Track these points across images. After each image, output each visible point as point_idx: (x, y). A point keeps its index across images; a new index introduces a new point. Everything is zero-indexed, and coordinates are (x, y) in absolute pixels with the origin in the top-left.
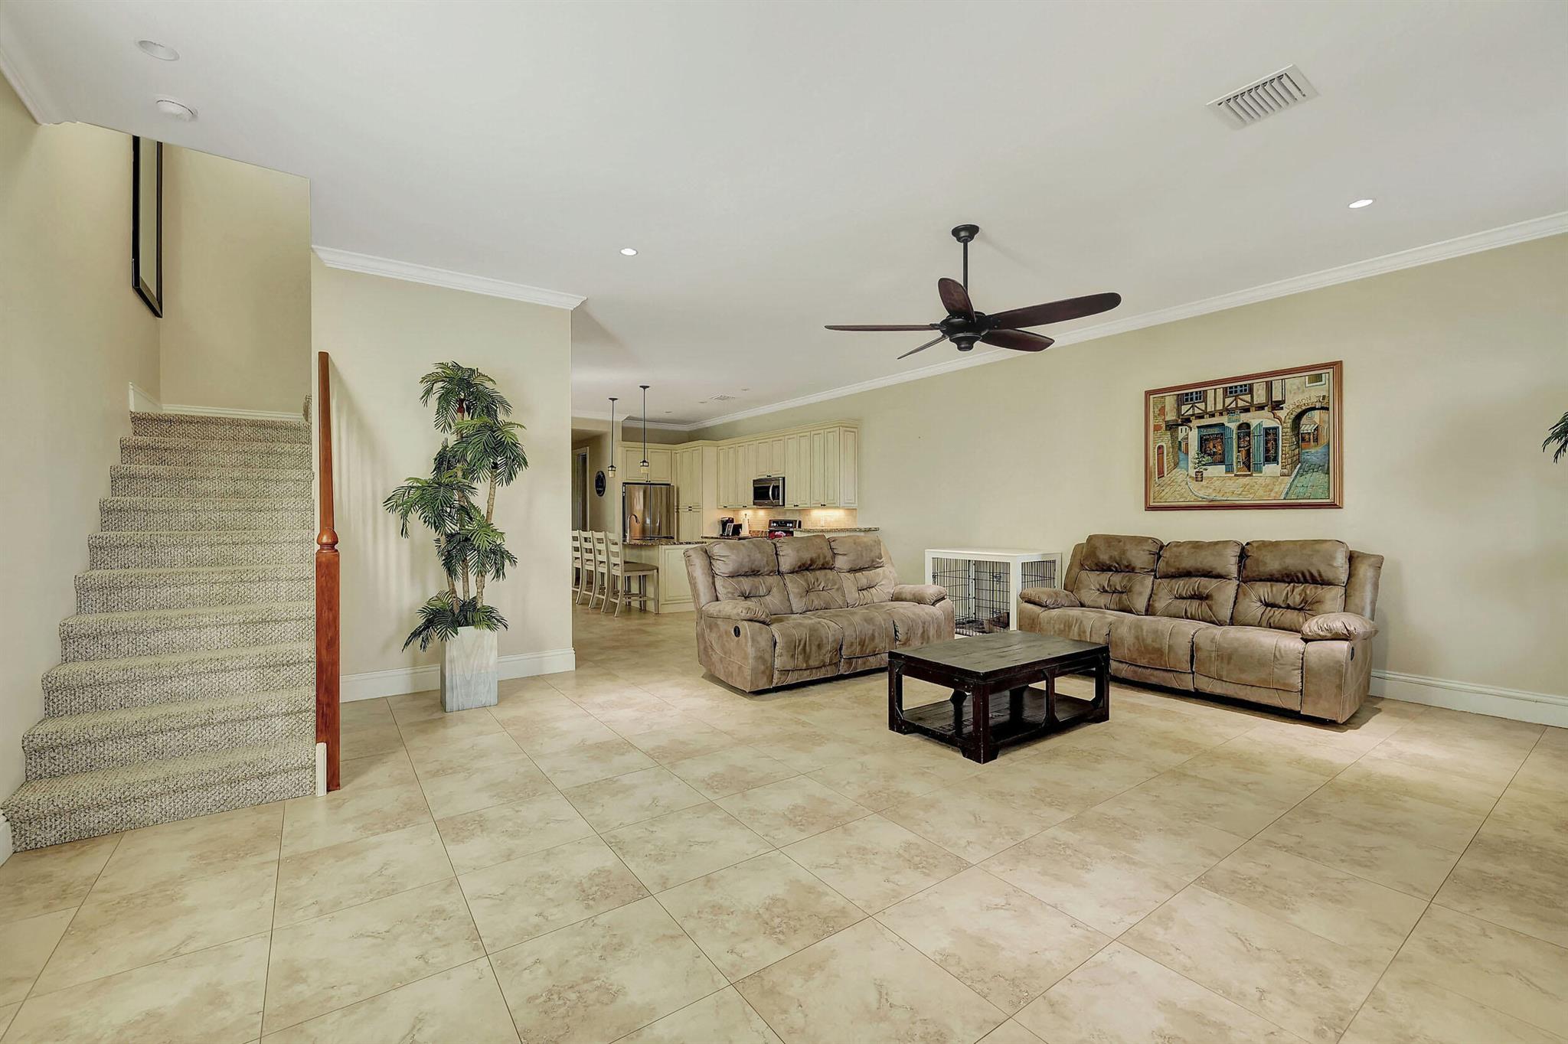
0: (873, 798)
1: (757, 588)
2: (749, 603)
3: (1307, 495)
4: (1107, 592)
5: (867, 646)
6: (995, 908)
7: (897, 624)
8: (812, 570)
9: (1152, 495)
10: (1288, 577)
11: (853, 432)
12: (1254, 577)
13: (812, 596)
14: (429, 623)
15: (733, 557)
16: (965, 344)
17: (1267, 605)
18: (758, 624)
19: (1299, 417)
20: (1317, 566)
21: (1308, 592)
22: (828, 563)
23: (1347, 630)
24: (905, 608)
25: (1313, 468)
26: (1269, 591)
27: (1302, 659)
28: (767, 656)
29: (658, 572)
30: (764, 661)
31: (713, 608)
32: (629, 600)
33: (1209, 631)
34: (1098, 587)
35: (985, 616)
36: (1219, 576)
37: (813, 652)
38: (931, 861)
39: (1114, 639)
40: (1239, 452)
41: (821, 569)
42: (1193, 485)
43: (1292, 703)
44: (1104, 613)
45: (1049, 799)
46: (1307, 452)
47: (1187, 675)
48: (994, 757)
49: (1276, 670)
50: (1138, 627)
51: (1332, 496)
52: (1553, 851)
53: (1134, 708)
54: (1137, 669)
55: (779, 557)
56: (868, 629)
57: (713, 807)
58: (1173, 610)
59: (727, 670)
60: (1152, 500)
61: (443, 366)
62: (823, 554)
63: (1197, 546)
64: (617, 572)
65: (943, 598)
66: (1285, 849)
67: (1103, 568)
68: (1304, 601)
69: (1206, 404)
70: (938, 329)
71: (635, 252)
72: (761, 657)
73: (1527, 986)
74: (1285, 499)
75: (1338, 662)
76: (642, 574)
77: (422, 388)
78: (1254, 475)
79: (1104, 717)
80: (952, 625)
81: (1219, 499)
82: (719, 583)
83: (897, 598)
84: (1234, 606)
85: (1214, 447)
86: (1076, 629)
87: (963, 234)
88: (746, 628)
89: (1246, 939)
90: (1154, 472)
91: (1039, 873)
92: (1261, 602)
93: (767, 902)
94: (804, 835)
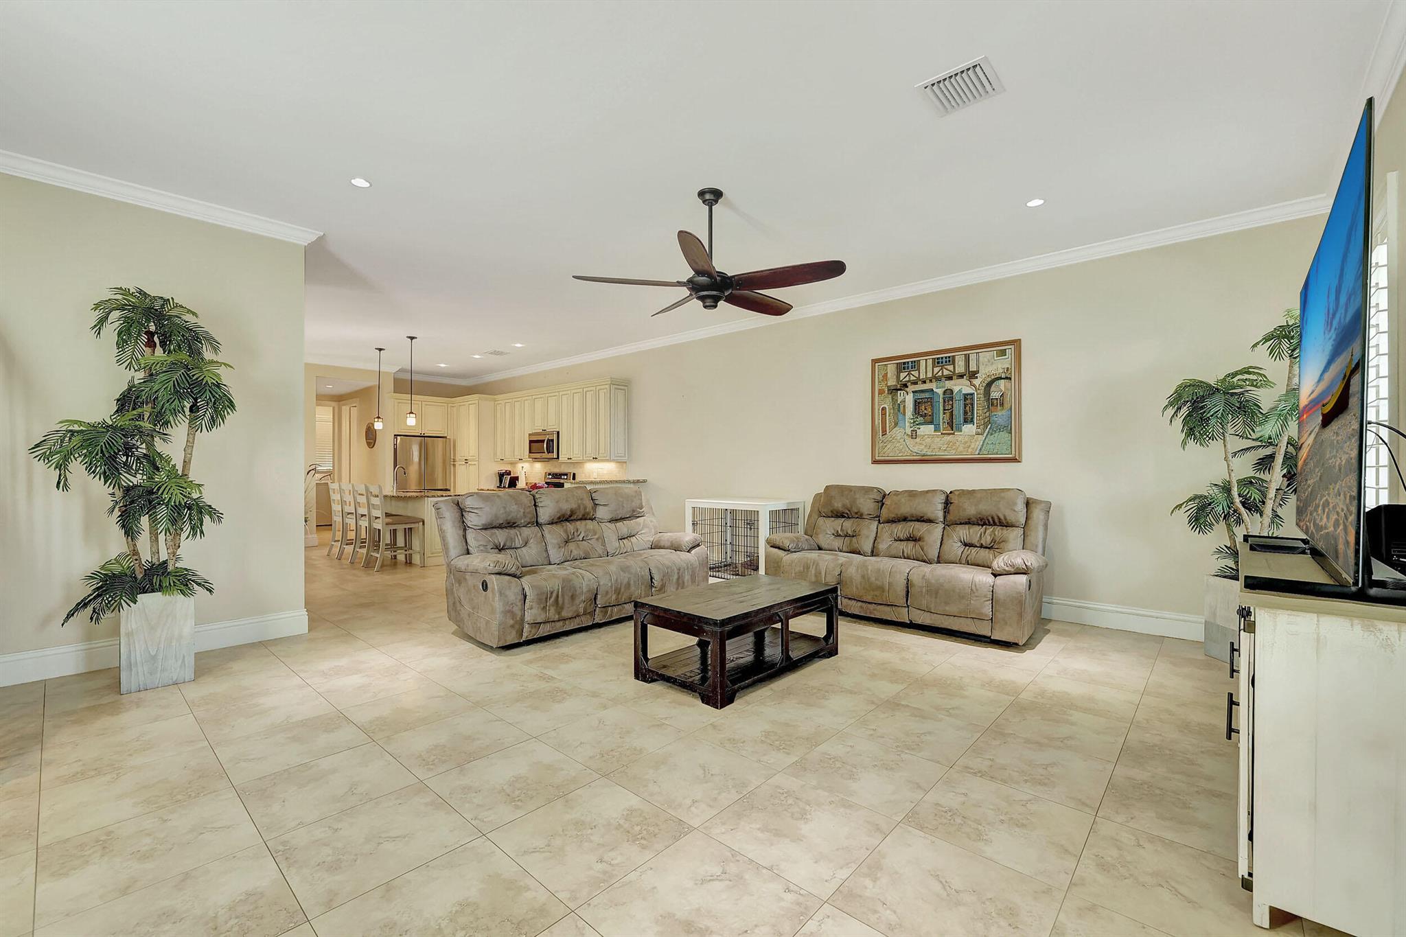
0: (604, 759)
1: (512, 540)
2: (500, 557)
3: (996, 451)
4: (840, 536)
5: (623, 593)
6: (710, 880)
7: (653, 572)
8: (572, 520)
9: (877, 450)
10: (983, 522)
11: (623, 390)
12: (956, 521)
13: (572, 546)
14: (100, 592)
15: (487, 509)
16: (711, 302)
17: (966, 545)
18: (507, 578)
19: (989, 385)
20: (1004, 512)
21: (996, 533)
22: (588, 514)
23: (1026, 565)
24: (661, 556)
25: (1000, 429)
26: (968, 533)
27: (992, 591)
28: (517, 610)
29: (423, 524)
30: (513, 615)
31: (463, 562)
32: (395, 554)
33: (922, 568)
34: (833, 532)
35: (741, 559)
36: (930, 521)
37: (566, 601)
38: (651, 829)
39: (844, 579)
40: (944, 413)
41: (581, 519)
42: (909, 441)
43: (984, 630)
44: (836, 555)
45: (778, 742)
46: (995, 415)
47: (903, 608)
48: (731, 701)
49: (972, 602)
50: (864, 566)
51: (1013, 452)
52: (1180, 752)
53: (859, 641)
54: (863, 604)
55: (538, 508)
56: (624, 578)
57: (422, 788)
58: (893, 552)
59: (475, 626)
60: (877, 455)
61: (125, 292)
62: (583, 504)
63: (912, 494)
64: (378, 525)
65: (698, 545)
66: (980, 775)
67: (839, 515)
68: (993, 541)
69: (919, 373)
70: (684, 286)
71: (368, 185)
72: (509, 611)
73: (1175, 896)
74: (979, 454)
75: (1020, 593)
76: (407, 526)
77: (95, 316)
78: (956, 433)
79: (833, 652)
80: (706, 570)
81: (929, 453)
82: (470, 536)
83: (656, 546)
84: (941, 546)
85: (926, 409)
86: (813, 572)
87: (708, 196)
88: (494, 581)
89: (946, 882)
90: (879, 431)
91: (759, 829)
92: (961, 542)
93: (454, 909)
94: (520, 813)
